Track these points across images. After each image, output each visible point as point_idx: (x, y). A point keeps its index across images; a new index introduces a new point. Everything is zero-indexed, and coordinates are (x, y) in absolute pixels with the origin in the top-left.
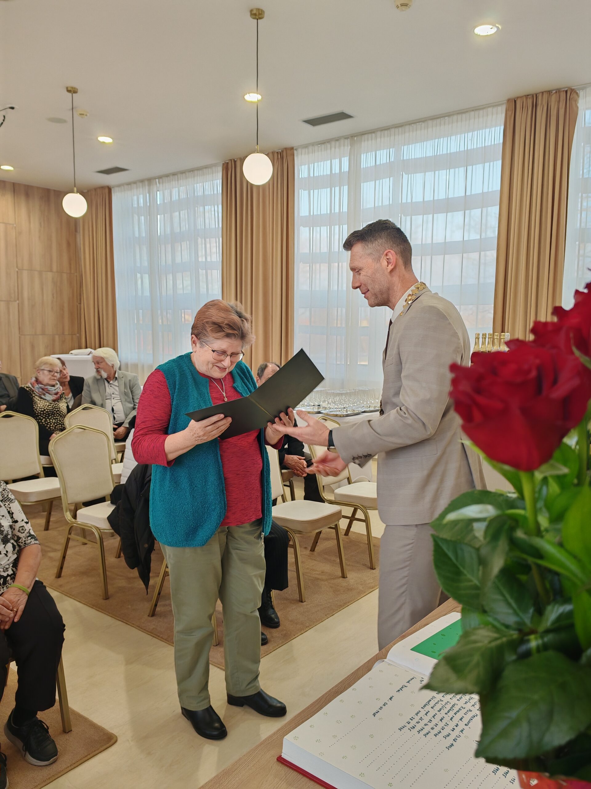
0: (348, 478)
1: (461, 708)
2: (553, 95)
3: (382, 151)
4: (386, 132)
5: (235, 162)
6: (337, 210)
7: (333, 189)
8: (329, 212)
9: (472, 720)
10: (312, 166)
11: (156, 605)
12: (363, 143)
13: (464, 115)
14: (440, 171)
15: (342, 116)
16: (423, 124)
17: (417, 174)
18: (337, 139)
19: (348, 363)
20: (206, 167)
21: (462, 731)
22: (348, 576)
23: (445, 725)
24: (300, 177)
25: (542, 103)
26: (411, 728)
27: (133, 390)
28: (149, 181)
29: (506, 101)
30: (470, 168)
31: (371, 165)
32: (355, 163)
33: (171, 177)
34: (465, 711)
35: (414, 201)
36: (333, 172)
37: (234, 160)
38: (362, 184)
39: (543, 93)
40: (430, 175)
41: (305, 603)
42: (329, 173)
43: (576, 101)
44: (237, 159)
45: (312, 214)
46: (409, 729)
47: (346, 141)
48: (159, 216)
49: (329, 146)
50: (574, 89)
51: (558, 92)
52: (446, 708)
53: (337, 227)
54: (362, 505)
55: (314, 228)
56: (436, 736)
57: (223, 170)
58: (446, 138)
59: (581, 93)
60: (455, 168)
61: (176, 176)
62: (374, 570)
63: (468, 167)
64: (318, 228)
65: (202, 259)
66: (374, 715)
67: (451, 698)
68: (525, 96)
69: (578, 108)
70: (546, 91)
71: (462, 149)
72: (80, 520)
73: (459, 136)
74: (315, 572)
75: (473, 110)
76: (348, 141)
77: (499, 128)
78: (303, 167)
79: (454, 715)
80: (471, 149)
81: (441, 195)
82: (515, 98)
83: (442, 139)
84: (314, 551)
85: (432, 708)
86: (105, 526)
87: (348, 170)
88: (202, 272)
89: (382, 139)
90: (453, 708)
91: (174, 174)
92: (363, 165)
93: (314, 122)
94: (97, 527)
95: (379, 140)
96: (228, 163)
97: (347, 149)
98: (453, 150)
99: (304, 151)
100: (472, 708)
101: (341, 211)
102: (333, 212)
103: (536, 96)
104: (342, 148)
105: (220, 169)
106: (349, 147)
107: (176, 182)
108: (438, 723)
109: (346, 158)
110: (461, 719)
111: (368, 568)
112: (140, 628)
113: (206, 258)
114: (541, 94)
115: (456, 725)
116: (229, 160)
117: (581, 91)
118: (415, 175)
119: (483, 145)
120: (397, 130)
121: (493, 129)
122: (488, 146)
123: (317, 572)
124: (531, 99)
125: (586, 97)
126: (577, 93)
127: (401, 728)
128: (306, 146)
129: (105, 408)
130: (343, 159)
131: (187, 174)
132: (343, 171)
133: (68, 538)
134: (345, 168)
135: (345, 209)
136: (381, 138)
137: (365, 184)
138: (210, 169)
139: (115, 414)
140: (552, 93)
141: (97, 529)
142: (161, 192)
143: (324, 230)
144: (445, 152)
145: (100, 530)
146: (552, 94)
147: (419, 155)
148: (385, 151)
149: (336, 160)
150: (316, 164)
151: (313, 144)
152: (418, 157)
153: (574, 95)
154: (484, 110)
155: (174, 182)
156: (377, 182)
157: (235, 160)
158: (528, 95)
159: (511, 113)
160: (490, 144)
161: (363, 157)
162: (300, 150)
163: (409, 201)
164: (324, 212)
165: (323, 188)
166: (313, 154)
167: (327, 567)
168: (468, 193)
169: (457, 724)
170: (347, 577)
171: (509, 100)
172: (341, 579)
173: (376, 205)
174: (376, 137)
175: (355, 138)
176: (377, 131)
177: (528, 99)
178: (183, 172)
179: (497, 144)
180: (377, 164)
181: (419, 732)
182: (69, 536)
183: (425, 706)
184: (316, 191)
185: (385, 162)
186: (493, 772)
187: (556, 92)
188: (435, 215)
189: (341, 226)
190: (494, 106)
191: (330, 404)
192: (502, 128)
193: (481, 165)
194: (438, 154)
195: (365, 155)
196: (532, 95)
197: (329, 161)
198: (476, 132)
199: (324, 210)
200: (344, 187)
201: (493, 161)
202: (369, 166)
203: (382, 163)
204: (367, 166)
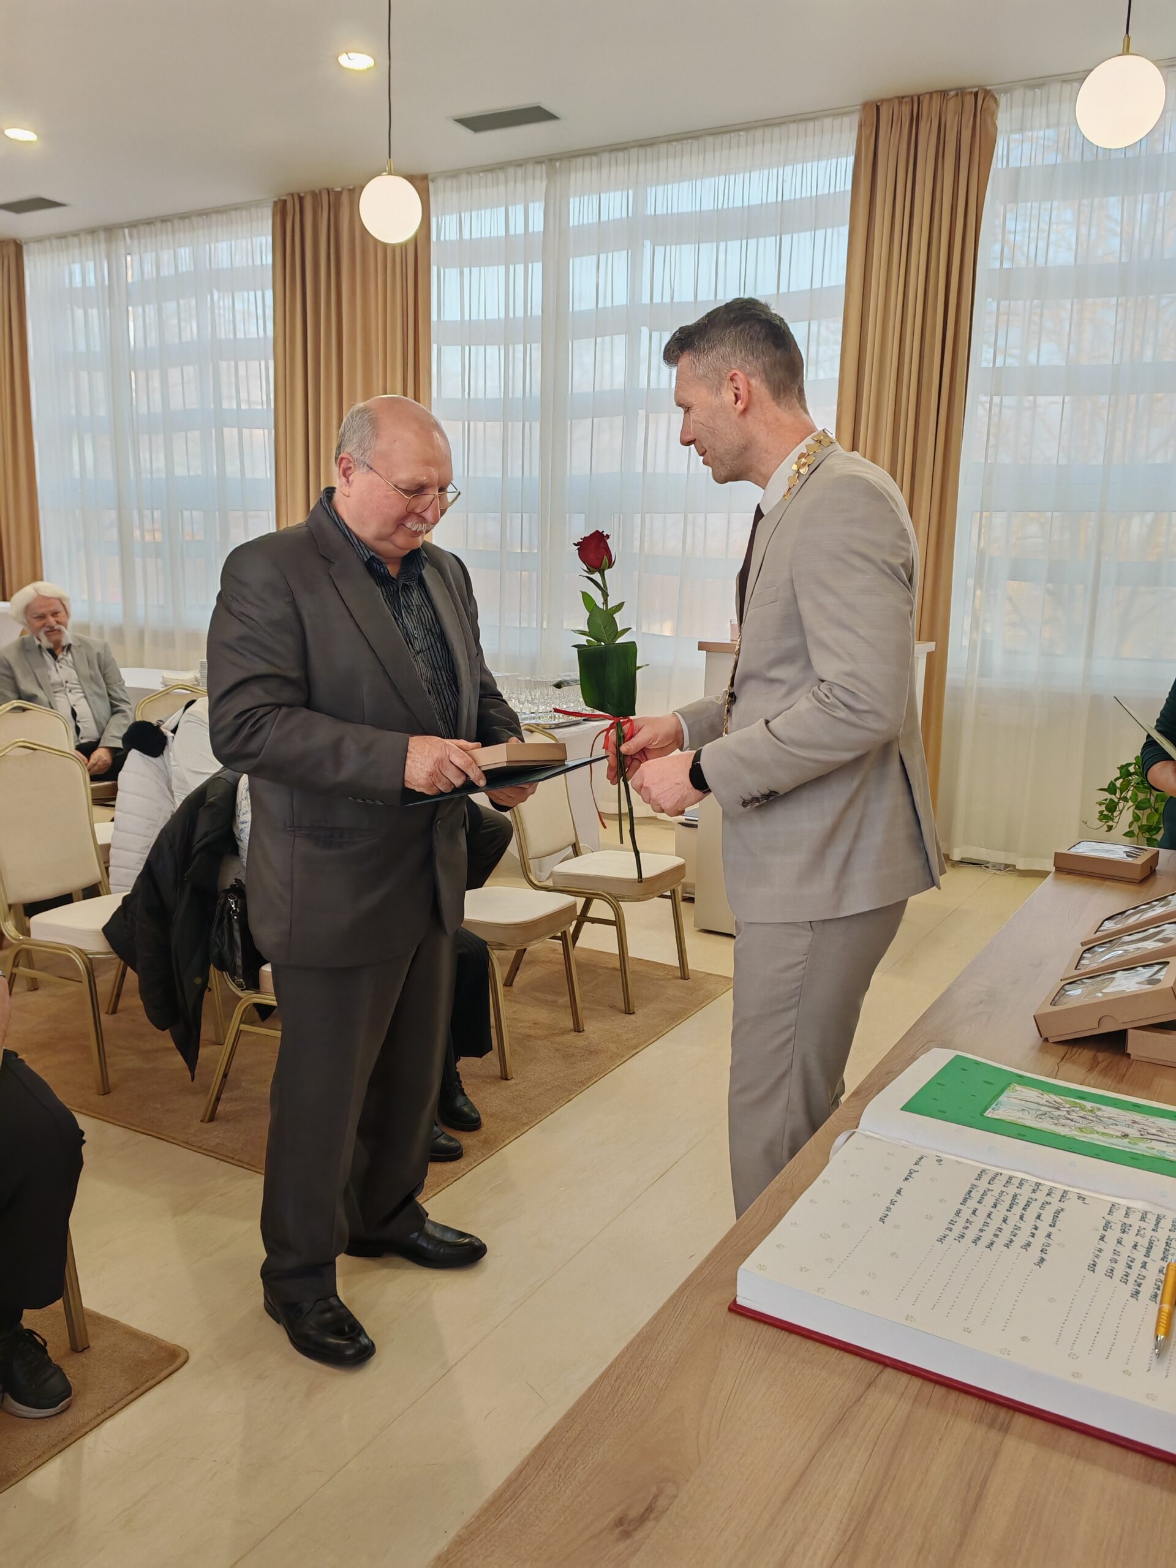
0: (574, 844)
1: (1030, 1200)
2: (950, 99)
3: (612, 195)
4: (620, 154)
5: (301, 199)
6: (520, 313)
7: (511, 267)
8: (502, 315)
9: (1057, 1217)
10: (466, 216)
11: (218, 1099)
12: (573, 175)
13: (776, 130)
14: (729, 243)
15: (537, 115)
16: (695, 143)
17: (683, 246)
18: (519, 164)
19: (545, 626)
20: (236, 208)
21: (1049, 1236)
22: (585, 1029)
23: (1016, 1229)
24: (442, 238)
25: (930, 116)
26: (959, 1237)
27: (106, 672)
28: (109, 231)
29: (859, 107)
30: (786, 238)
31: (590, 221)
32: (555, 213)
33: (159, 225)
34: (1039, 1204)
36: (512, 232)
37: (298, 194)
38: (571, 260)
39: (931, 94)
40: (707, 249)
41: (513, 1081)
42: (502, 233)
43: (993, 115)
44: (306, 193)
45: (467, 317)
46: (955, 1239)
47: (538, 168)
48: (130, 308)
49: (501, 175)
50: (990, 91)
51: (959, 95)
52: (1003, 1201)
53: (519, 348)
54: (610, 894)
55: (473, 348)
56: (1008, 1248)
57: (274, 215)
58: (741, 176)
59: (1003, 100)
60: (757, 237)
61: (169, 224)
62: (633, 1015)
63: (783, 236)
64: (482, 348)
65: (228, 404)
66: (882, 1220)
67: (1004, 1186)
68: (898, 97)
69: (996, 128)
70: (937, 92)
71: (772, 199)
72: (35, 935)
73: (766, 172)
74: (520, 1024)
75: (795, 121)
76: (542, 168)
77: (844, 160)
78: (448, 217)
79: (1023, 1212)
80: (790, 201)
82: (878, 102)
83: (732, 177)
84: (511, 985)
85: (979, 1202)
86: (98, 946)
87: (542, 229)
88: (230, 433)
89: (613, 169)
90: (1016, 1201)
91: (165, 220)
92: (574, 220)
93: (477, 123)
94: (80, 950)
95: (605, 170)
96: (285, 201)
97: (541, 185)
98: (755, 201)
99: (449, 183)
100: (1049, 1199)
101: (529, 314)
102: (511, 315)
103: (919, 99)
104: (530, 182)
105: (268, 212)
106: (545, 183)
107: (170, 237)
108: (1000, 1227)
109: (537, 204)
110: (1039, 1217)
111: (621, 1011)
112: (188, 1145)
113: (239, 405)
114: (928, 96)
115: (1034, 1227)
116: (287, 195)
117: (1002, 95)
118: (678, 247)
119: (814, 194)
120: (642, 151)
121: (834, 161)
122: (823, 195)
123: (526, 1024)
124: (908, 105)
125: (1011, 108)
126: (996, 99)
127: (941, 1239)
128: (453, 174)
129: (56, 710)
130: (531, 205)
131: (194, 219)
132: (531, 230)
133: (12, 974)
134: (537, 223)
135: (537, 311)
136: (610, 166)
137: (577, 260)
138: (244, 212)
139: (79, 722)
140: (948, 94)
141: (79, 951)
142: (137, 257)
143: (493, 352)
144: (738, 204)
145: (86, 955)
146: (948, 97)
147: (686, 206)
148: (618, 194)
149: (518, 206)
150: (474, 214)
151: (469, 171)
152: (685, 210)
153: (991, 104)
154: (816, 122)
155: (164, 236)
156: (603, 257)
157: (302, 195)
158: (903, 98)
159: (869, 131)
160: (826, 191)
161: (574, 203)
162: (440, 182)
163: (667, 299)
164: (492, 315)
165: (488, 265)
166: (469, 192)
167: (542, 1015)
168: (783, 289)
169: (1035, 1225)
170: (583, 1030)
171: (865, 105)
172: (574, 1034)
173: (600, 306)
174: (600, 165)
175: (557, 164)
176: (603, 151)
177: (904, 105)
178: (184, 216)
179: (840, 192)
180: (602, 219)
181: (975, 1242)
182: (15, 970)
183: (965, 1200)
184: (475, 270)
185: (617, 216)
186: (1131, 1296)
187: (957, 95)
189: (528, 345)
190: (835, 115)
191: (523, 704)
192: (851, 160)
193: (808, 233)
194: (725, 206)
195: (577, 199)
196: (910, 98)
197: (503, 209)
198: (800, 166)
199: (494, 311)
200: (534, 264)
201: (833, 227)
202: (585, 222)
203: (611, 218)
204: (581, 223)
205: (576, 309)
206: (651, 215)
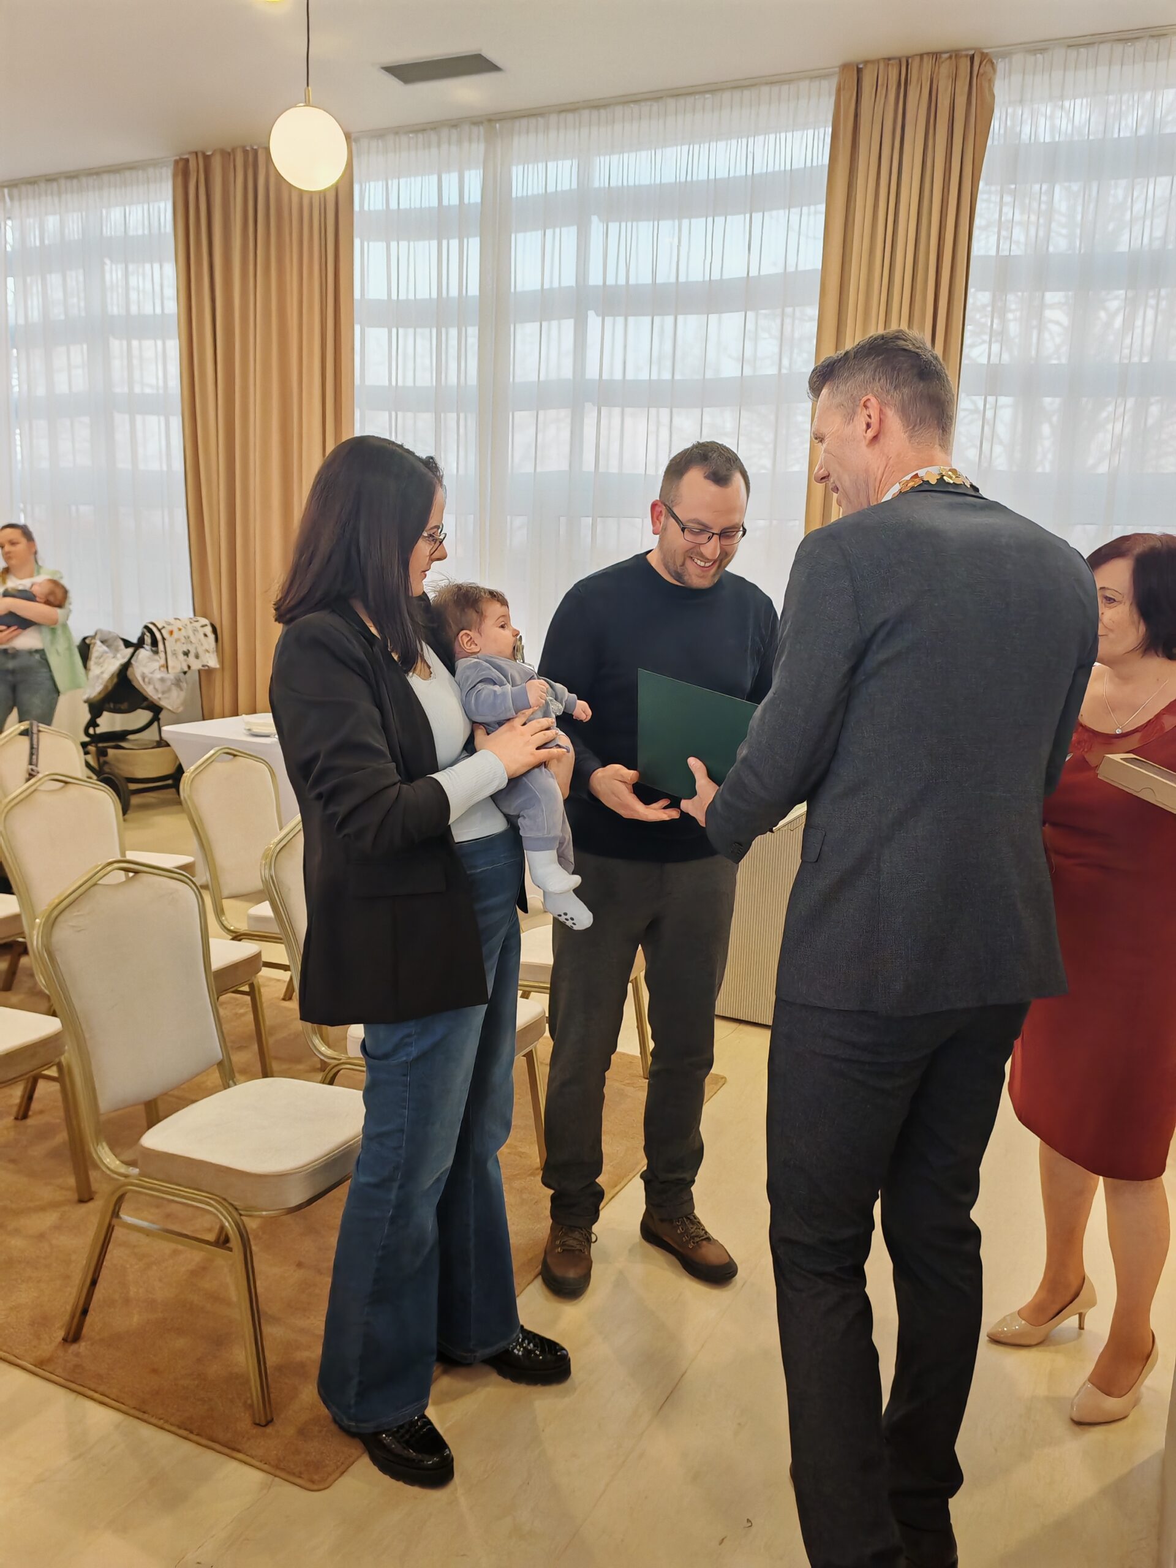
2: (942, 62)
3: (560, 163)
4: (570, 117)
5: (207, 159)
6: (454, 293)
7: (445, 243)
8: (434, 295)
10: (393, 184)
12: (515, 139)
13: (746, 93)
14: (693, 221)
15: (477, 64)
16: (654, 106)
18: (454, 124)
20: (131, 167)
24: (366, 207)
25: (920, 80)
29: (837, 69)
31: (535, 193)
32: (495, 182)
33: (43, 185)
35: (632, 281)
36: (445, 202)
37: (204, 154)
38: (513, 236)
39: (921, 56)
40: (667, 226)
42: (435, 203)
43: (991, 81)
44: (212, 152)
45: (395, 296)
47: (475, 129)
49: (434, 137)
50: (986, 55)
51: (953, 57)
53: (453, 332)
55: (401, 330)
57: (175, 176)
58: (707, 145)
59: (1000, 66)
60: (725, 215)
61: (55, 184)
63: (754, 214)
64: (411, 331)
68: (884, 59)
69: (994, 97)
70: (928, 54)
71: (740, 172)
73: (734, 142)
75: (767, 84)
76: (480, 130)
77: (822, 130)
78: (372, 183)
80: (761, 174)
81: (695, 272)
82: (861, 63)
83: (697, 147)
87: (479, 200)
89: (562, 133)
91: (50, 179)
92: (517, 191)
93: (408, 73)
95: (552, 134)
96: (187, 160)
98: (722, 174)
99: (375, 143)
101: (465, 294)
102: (444, 295)
103: (907, 62)
104: (466, 144)
105: (168, 173)
106: (482, 146)
107: (56, 199)
109: (473, 172)
114: (919, 57)
116: (190, 153)
117: (1000, 60)
118: (635, 223)
119: (788, 167)
120: (595, 114)
121: (811, 132)
122: (798, 169)
125: (1010, 75)
126: (993, 64)
128: (379, 134)
130: (467, 174)
131: (84, 180)
132: (466, 201)
134: (474, 194)
135: (474, 289)
136: (558, 130)
137: (520, 236)
138: (141, 172)
140: (940, 57)
142: (17, 222)
143: (423, 335)
144: (703, 176)
146: (942, 59)
147: (645, 180)
148: (568, 162)
149: (452, 174)
150: (402, 181)
151: (398, 131)
152: (643, 182)
153: (988, 68)
154: (791, 86)
155: (49, 198)
156: (549, 232)
157: (209, 153)
158: (889, 59)
159: (850, 98)
160: (802, 166)
161: (517, 171)
162: (364, 143)
163: (622, 281)
164: (423, 294)
165: (419, 239)
166: (397, 155)
168: (754, 272)
171: (845, 67)
173: (546, 286)
174: (547, 129)
175: (498, 125)
176: (550, 113)
177: (890, 67)
178: (72, 176)
179: (817, 165)
180: (548, 190)
184: (404, 244)
185: (566, 187)
187: (950, 57)
188: (680, 318)
189: (464, 329)
190: (812, 78)
192: (830, 130)
193: (781, 212)
194: (689, 178)
195: (521, 168)
196: (898, 61)
197: (435, 178)
198: (772, 137)
199: (424, 289)
200: (470, 240)
201: (809, 205)
202: (530, 193)
203: (559, 189)
204: (525, 194)
205: (519, 289)
206: (605, 188)
